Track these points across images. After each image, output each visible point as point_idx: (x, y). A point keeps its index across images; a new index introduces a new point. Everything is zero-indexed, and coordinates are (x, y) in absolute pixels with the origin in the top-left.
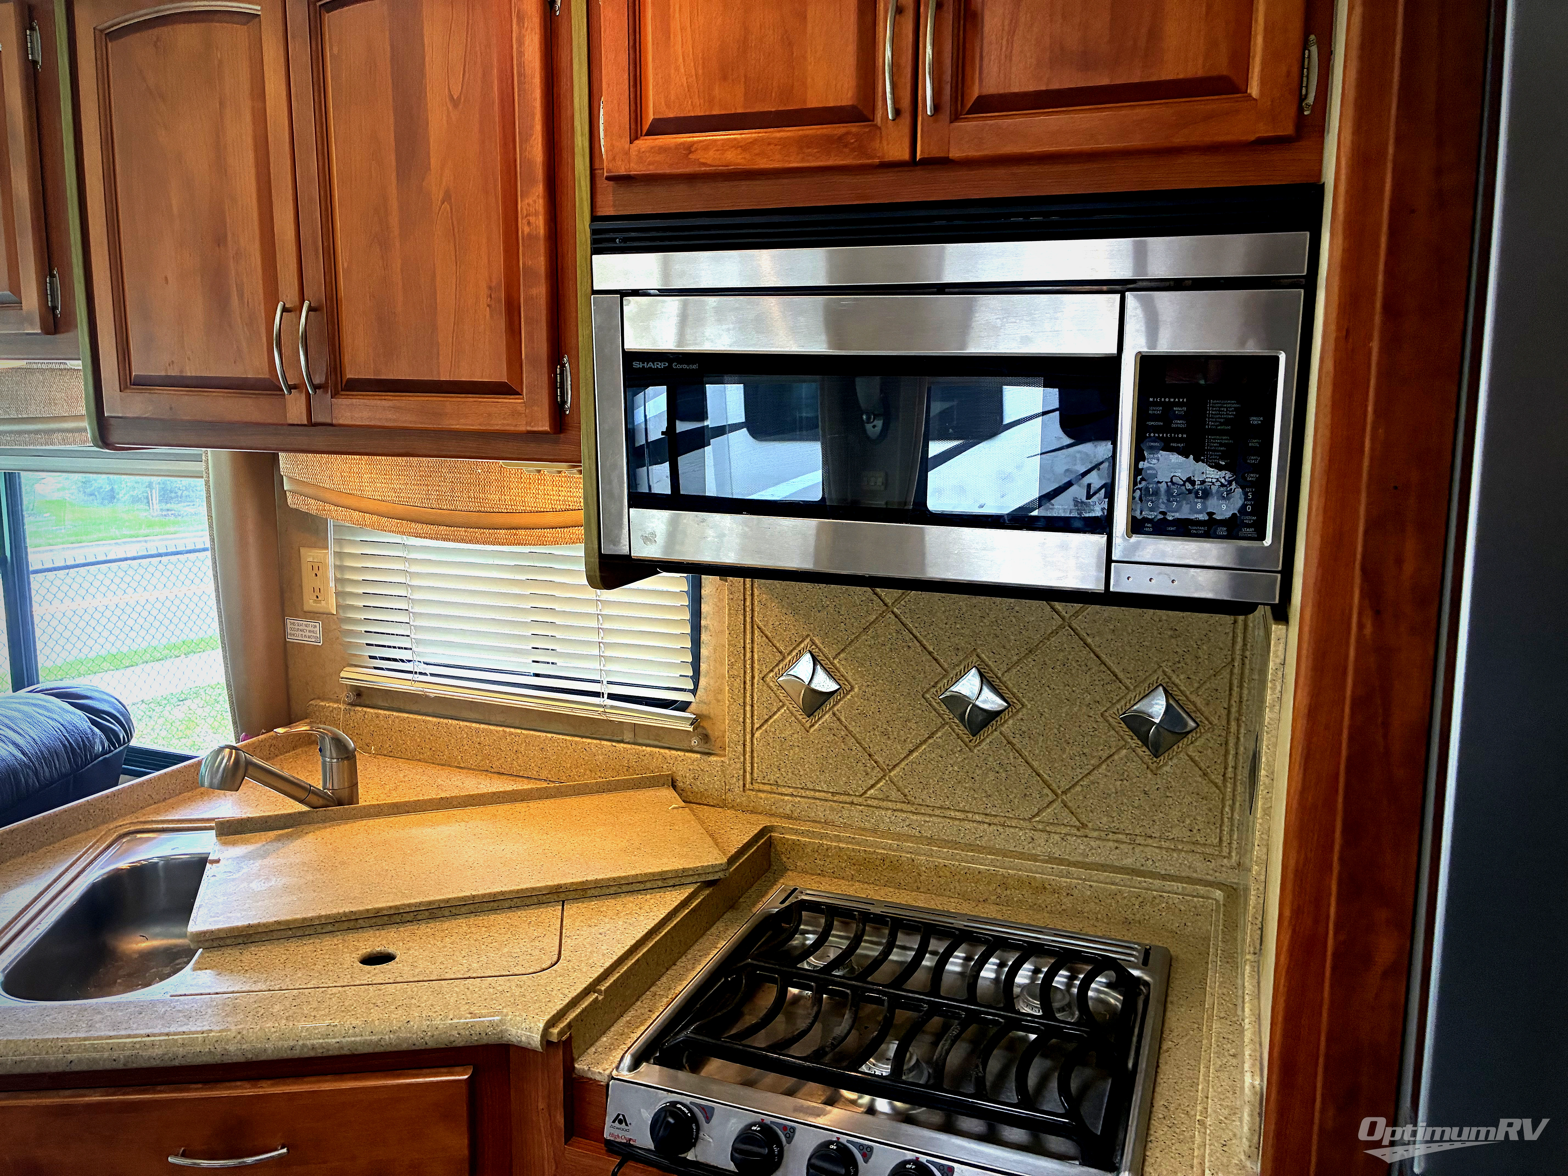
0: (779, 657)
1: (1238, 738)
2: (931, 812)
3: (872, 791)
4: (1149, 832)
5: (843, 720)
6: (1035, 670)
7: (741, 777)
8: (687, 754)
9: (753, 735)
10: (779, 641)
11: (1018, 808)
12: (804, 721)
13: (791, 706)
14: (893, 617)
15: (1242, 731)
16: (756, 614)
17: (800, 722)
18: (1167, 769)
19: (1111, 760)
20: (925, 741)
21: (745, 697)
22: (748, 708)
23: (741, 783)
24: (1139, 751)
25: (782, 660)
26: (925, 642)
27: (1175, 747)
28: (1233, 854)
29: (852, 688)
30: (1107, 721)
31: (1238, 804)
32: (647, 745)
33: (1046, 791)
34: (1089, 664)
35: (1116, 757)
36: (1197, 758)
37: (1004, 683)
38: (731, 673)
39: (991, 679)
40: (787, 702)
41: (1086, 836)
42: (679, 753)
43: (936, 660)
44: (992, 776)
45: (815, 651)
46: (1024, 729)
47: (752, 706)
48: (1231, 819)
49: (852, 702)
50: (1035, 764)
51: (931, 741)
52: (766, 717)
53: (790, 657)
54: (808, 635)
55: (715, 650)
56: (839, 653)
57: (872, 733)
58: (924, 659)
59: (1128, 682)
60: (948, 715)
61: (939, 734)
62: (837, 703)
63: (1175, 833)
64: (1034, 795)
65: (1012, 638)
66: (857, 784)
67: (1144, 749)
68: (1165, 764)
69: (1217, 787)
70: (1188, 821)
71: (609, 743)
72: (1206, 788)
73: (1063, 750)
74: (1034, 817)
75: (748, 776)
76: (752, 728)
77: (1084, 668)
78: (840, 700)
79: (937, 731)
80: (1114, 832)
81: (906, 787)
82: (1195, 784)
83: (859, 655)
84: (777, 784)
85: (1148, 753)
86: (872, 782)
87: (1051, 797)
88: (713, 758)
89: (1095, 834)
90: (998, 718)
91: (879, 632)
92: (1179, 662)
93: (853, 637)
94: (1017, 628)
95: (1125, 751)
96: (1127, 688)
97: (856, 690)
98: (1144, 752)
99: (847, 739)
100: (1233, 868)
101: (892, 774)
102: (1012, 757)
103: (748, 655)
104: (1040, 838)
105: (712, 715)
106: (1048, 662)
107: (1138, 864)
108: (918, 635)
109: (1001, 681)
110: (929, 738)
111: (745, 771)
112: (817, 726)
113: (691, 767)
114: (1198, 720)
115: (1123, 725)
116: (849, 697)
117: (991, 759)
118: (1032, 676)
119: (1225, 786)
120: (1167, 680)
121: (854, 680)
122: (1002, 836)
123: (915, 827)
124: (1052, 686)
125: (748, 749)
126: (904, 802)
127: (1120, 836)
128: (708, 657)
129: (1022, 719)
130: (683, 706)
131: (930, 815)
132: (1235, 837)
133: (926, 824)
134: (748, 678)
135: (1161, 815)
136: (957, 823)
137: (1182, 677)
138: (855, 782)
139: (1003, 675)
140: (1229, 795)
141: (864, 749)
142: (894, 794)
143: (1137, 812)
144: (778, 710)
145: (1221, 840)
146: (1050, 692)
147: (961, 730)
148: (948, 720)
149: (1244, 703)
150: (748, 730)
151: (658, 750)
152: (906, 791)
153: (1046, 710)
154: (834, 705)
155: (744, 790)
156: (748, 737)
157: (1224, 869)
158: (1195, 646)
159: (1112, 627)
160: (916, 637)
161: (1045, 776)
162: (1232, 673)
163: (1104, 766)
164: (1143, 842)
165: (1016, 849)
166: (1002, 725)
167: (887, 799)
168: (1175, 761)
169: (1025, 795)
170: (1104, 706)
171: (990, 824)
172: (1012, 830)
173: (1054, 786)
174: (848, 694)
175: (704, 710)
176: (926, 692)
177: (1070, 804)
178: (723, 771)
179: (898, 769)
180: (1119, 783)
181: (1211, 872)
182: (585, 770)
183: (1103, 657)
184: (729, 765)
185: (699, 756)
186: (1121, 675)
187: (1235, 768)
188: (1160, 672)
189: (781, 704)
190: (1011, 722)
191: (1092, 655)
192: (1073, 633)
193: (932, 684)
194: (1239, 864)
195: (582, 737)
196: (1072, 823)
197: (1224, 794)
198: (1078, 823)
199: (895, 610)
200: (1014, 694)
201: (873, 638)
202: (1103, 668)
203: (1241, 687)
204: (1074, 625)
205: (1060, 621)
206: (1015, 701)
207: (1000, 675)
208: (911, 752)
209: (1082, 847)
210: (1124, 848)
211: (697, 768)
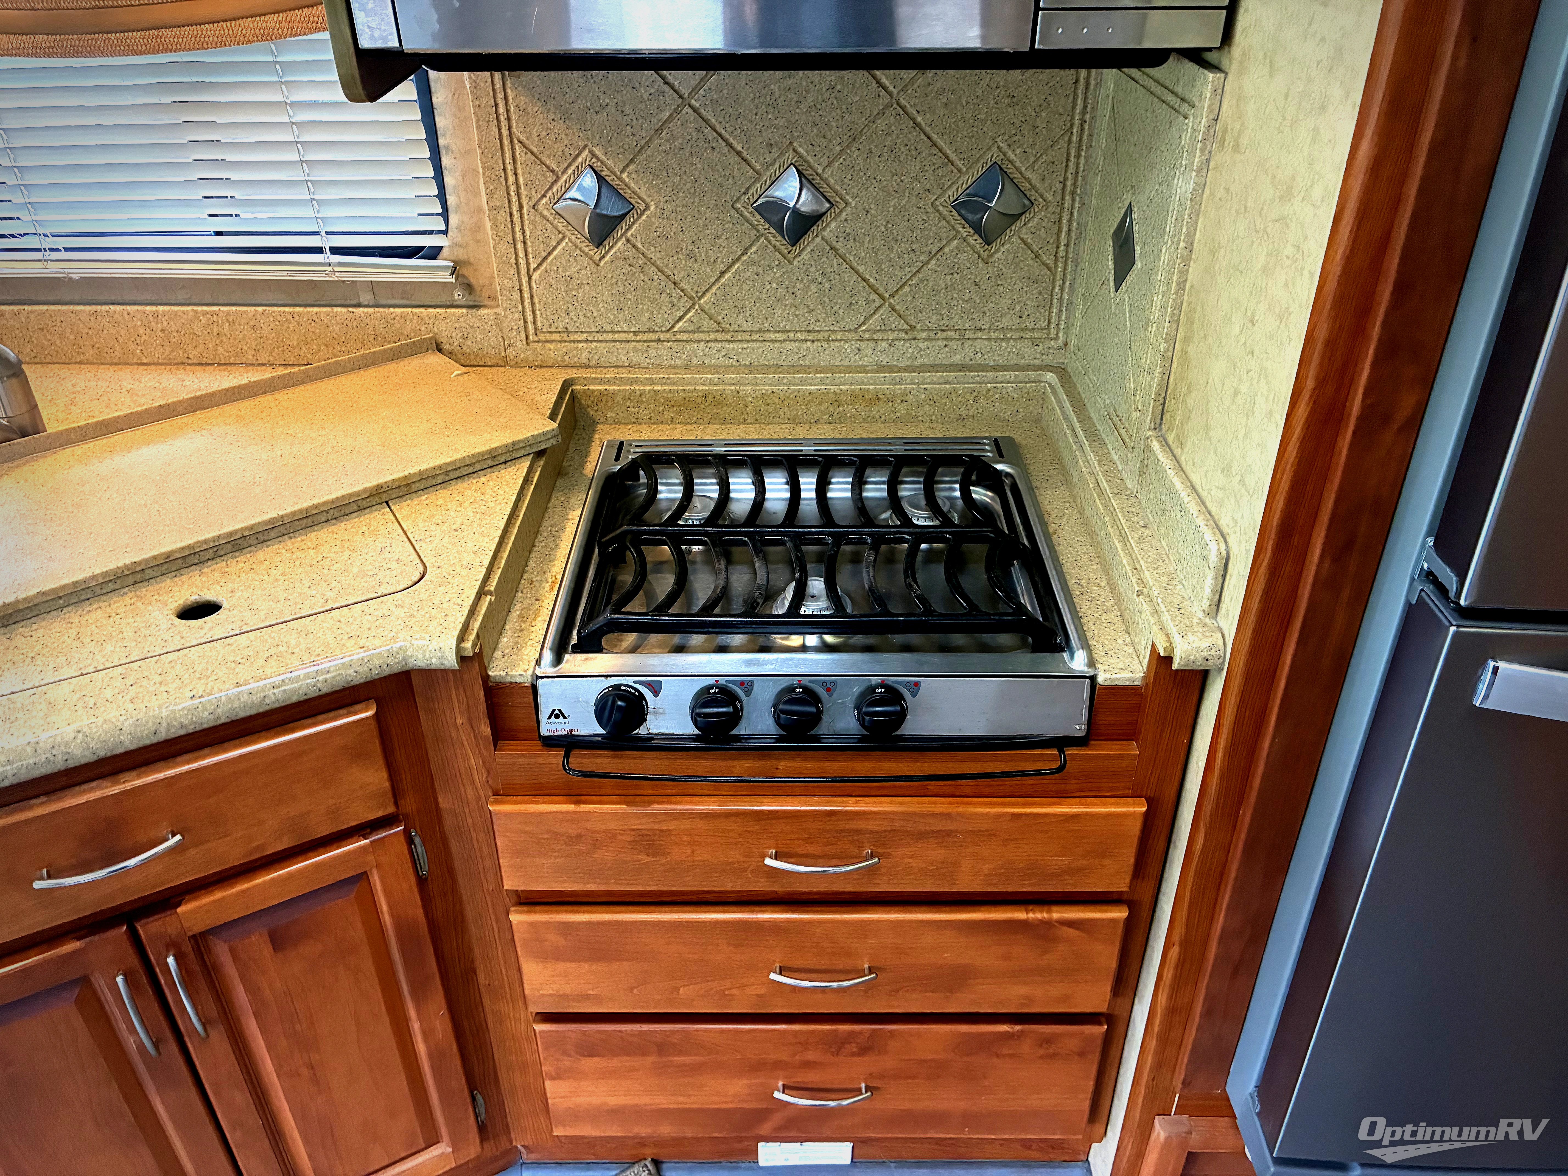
0: (551, 178)
1: (1072, 214)
2: (748, 337)
3: (681, 324)
4: (979, 325)
5: (640, 246)
6: (860, 161)
7: (522, 330)
8: (448, 310)
9: (530, 277)
10: (549, 157)
11: (843, 318)
12: (592, 253)
13: (573, 237)
14: (690, 111)
15: (1077, 205)
16: (514, 124)
17: (586, 255)
18: (999, 255)
19: (941, 253)
20: (739, 259)
21: (513, 232)
22: (520, 246)
23: (523, 336)
24: (971, 240)
25: (556, 181)
26: (731, 140)
27: (1008, 231)
28: (1061, 335)
29: (647, 207)
30: (938, 211)
31: (1068, 283)
32: (395, 306)
33: (874, 296)
34: (918, 147)
35: (947, 250)
36: (1029, 240)
37: (825, 181)
38: (491, 204)
39: (810, 177)
40: (568, 234)
41: (915, 339)
42: (438, 310)
43: (745, 160)
44: (814, 288)
45: (597, 165)
46: (848, 230)
47: (525, 243)
48: (1061, 300)
49: (648, 225)
50: (861, 269)
51: (744, 258)
52: (544, 254)
53: (565, 177)
54: (586, 146)
55: (464, 176)
56: (627, 165)
57: (675, 258)
58: (731, 161)
59: (960, 164)
60: (763, 226)
61: (754, 249)
62: (630, 227)
63: (1005, 322)
64: (860, 302)
65: (834, 124)
66: (662, 319)
67: (976, 237)
68: (997, 251)
69: (1049, 269)
70: (1018, 308)
71: (344, 310)
72: (1037, 270)
73: (891, 249)
74: (860, 326)
75: (530, 326)
76: (528, 270)
77: (914, 153)
78: (633, 223)
79: (751, 246)
80: (943, 331)
81: (719, 314)
82: (1026, 268)
83: (653, 165)
84: (567, 331)
85: (980, 241)
86: (679, 314)
87: (878, 301)
88: (483, 312)
89: (924, 335)
90: (820, 222)
91: (675, 133)
92: (1015, 135)
93: (643, 142)
94: (838, 111)
95: (956, 242)
96: (959, 171)
97: (652, 208)
98: (975, 241)
99: (646, 268)
100: (1059, 348)
101: (702, 301)
102: (835, 264)
103: (511, 179)
104: (867, 347)
105: (472, 260)
106: (874, 150)
107: (967, 359)
108: (723, 132)
109: (821, 179)
110: (742, 254)
111: (525, 322)
112: (607, 258)
113: (457, 325)
114: (1032, 198)
115: (954, 213)
116: (644, 217)
117: (813, 269)
118: (857, 168)
119: (1056, 266)
120: (1003, 157)
121: (649, 196)
122: (827, 352)
123: (732, 356)
124: (878, 178)
125: (526, 295)
126: (717, 331)
127: (949, 333)
128: (455, 187)
129: (846, 220)
130: (434, 253)
131: (748, 341)
132: (1063, 318)
133: (745, 351)
134: (515, 208)
135: (992, 305)
136: (777, 345)
137: (1018, 151)
138: (660, 316)
139: (824, 170)
140: (1059, 276)
141: (668, 277)
142: (706, 324)
143: (967, 306)
144: (558, 243)
145: (1049, 322)
146: (876, 184)
147: (779, 241)
148: (762, 231)
149: (1080, 174)
150: (523, 271)
151: (410, 310)
152: (720, 318)
153: (872, 206)
154: (627, 230)
155: (527, 344)
156: (525, 280)
157: (1051, 351)
158: (1034, 114)
159: (945, 100)
160: (720, 135)
161: (872, 280)
162: (1070, 141)
163: (933, 262)
164: (972, 336)
165: (842, 363)
166: (824, 229)
167: (698, 330)
168: (1007, 246)
169: (851, 304)
170: (934, 194)
171: (813, 341)
172: (837, 344)
173: (881, 290)
174: (642, 214)
175: (461, 254)
176: (736, 202)
177: (897, 307)
178: (497, 325)
179: (708, 295)
180: (949, 277)
181: (1038, 356)
182: (319, 345)
183: (934, 136)
184: (505, 317)
185: (464, 310)
186: (953, 156)
187: (1067, 245)
188: (995, 149)
189: (561, 236)
190: (833, 225)
191: (923, 136)
192: (902, 112)
193: (743, 190)
194: (1066, 344)
195: (306, 306)
196: (900, 327)
197: (1054, 275)
198: (906, 327)
199: (693, 102)
200: (836, 192)
201: (668, 141)
202: (934, 151)
203: (1078, 156)
204: (903, 102)
205: (887, 99)
206: (838, 199)
207: (820, 171)
208: (723, 273)
209: (910, 350)
210: (953, 344)
211: (464, 325)
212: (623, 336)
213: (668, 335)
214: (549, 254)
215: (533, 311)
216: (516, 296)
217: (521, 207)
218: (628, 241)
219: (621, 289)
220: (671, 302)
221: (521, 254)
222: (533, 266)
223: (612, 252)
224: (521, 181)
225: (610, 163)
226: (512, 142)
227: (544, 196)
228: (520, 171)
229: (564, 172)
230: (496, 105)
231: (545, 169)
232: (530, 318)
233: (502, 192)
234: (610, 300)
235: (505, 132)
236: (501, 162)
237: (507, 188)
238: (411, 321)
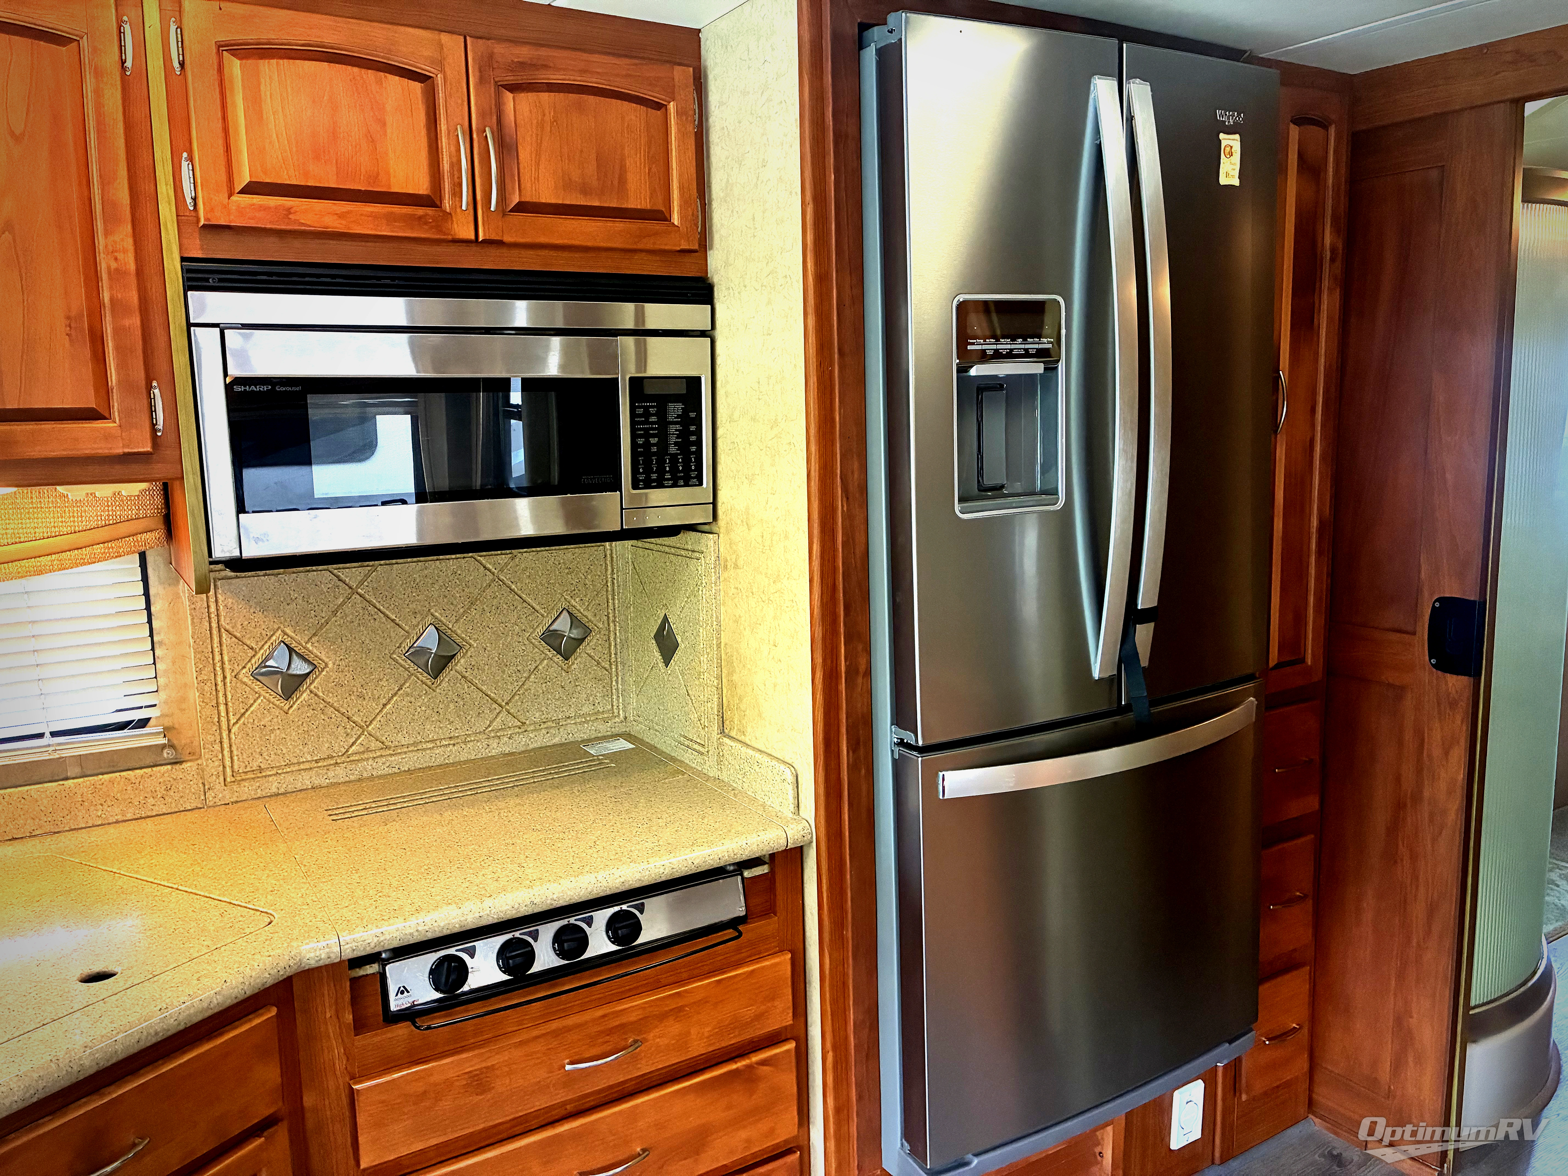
0: (250, 653)
1: (615, 634)
2: (406, 750)
3: (354, 748)
4: (567, 714)
5: (321, 694)
6: (477, 616)
7: (221, 774)
9: (230, 731)
10: (249, 638)
11: (475, 724)
12: (282, 705)
13: (267, 695)
14: (358, 597)
15: (618, 628)
16: (222, 619)
17: (278, 707)
18: (575, 666)
19: (537, 670)
20: (396, 694)
21: (217, 698)
22: (222, 708)
23: (222, 778)
24: (556, 659)
25: (254, 656)
26: (387, 612)
27: (578, 650)
28: (621, 712)
29: (326, 665)
30: (531, 643)
31: (620, 678)
33: (495, 706)
34: (515, 604)
35: (540, 667)
36: (592, 654)
37: (455, 632)
39: (444, 631)
40: (263, 693)
41: (526, 731)
43: (398, 625)
44: (452, 706)
45: (288, 640)
46: (473, 663)
47: (226, 704)
48: (617, 689)
49: (328, 677)
50: (484, 688)
51: (400, 692)
52: (243, 711)
53: (262, 651)
54: (279, 628)
56: (311, 638)
57: (349, 699)
58: (389, 626)
59: (542, 611)
60: (413, 668)
61: (407, 685)
62: (313, 681)
63: (585, 710)
64: (485, 711)
65: (458, 595)
66: (339, 746)
67: (559, 656)
68: (573, 664)
69: (607, 670)
70: (591, 699)
71: (53, 784)
72: (600, 673)
73: (503, 672)
74: (487, 728)
75: (228, 770)
76: (229, 725)
77: (512, 607)
78: (315, 678)
79: (404, 684)
80: (544, 722)
81: (383, 735)
82: (593, 672)
83: (331, 635)
84: (260, 769)
85: (561, 658)
86: (352, 740)
87: (498, 709)
89: (532, 728)
90: (453, 660)
91: (347, 612)
92: (574, 590)
93: (323, 620)
94: (460, 587)
95: (545, 661)
96: (542, 615)
97: (330, 665)
98: (559, 659)
99: (326, 710)
100: (622, 722)
101: (370, 728)
102: (466, 687)
103: (218, 658)
104: (494, 743)
106: (486, 608)
107: (563, 740)
108: (381, 608)
109: (452, 631)
110: (399, 690)
111: (224, 767)
112: (295, 707)
113: (161, 780)
114: (590, 627)
115: (543, 642)
116: (324, 673)
117: (451, 693)
118: (475, 621)
119: (611, 669)
120: (568, 604)
121: (328, 657)
122: (465, 751)
123: (394, 765)
124: (490, 626)
125: (226, 745)
126: (382, 749)
127: (549, 723)
129: (471, 656)
130: (143, 723)
131: (405, 753)
132: (621, 701)
133: (404, 760)
134: (219, 679)
135: (574, 700)
136: (428, 752)
137: (577, 600)
138: (336, 745)
139: (453, 626)
140: (614, 673)
141: (342, 714)
142: (374, 745)
143: (558, 703)
144: (255, 701)
145: (612, 706)
146: (489, 630)
147: (425, 677)
148: (413, 672)
149: (616, 610)
150: (224, 726)
152: (384, 738)
153: (488, 645)
154: (311, 684)
155: (225, 785)
156: (225, 734)
157: (616, 725)
158: (583, 577)
159: (528, 574)
160: (379, 610)
161: (492, 695)
162: (607, 591)
163: (533, 676)
164: (564, 723)
165: (477, 757)
166: (456, 665)
167: (368, 750)
168: (579, 659)
169: (479, 713)
170: (528, 632)
171: (454, 745)
172: (472, 744)
173: (500, 701)
174: (322, 671)
176: (393, 653)
177: (512, 711)
178: (199, 774)
179: (374, 723)
180: (544, 685)
181: (609, 729)
182: (29, 819)
183: (524, 596)
184: (206, 766)
186: (537, 607)
187: (616, 654)
188: (563, 599)
189: (257, 695)
190: (462, 661)
191: (517, 597)
192: (501, 583)
193: (397, 645)
194: (626, 718)
196: (515, 725)
197: (611, 674)
198: (519, 724)
199: (359, 590)
200: (462, 638)
201: (342, 618)
202: (525, 605)
203: (613, 599)
204: (502, 577)
205: (491, 577)
206: (464, 643)
207: (450, 626)
208: (385, 705)
209: (524, 740)
210: (552, 731)
211: (169, 779)
212: (307, 766)
213: (343, 759)
214: (247, 710)
215: (232, 758)
216: (217, 747)
217: (225, 678)
218: (311, 692)
219: (306, 729)
220: (345, 733)
221: (223, 714)
222: (232, 722)
223: (299, 702)
224: (226, 658)
225: (298, 638)
226: (219, 631)
227: (244, 667)
228: (225, 652)
229: (260, 649)
230: (208, 607)
231: (246, 648)
232: (228, 763)
233: (211, 668)
234: (296, 738)
235: (214, 625)
236: (210, 646)
237: (214, 664)
238: (119, 784)
